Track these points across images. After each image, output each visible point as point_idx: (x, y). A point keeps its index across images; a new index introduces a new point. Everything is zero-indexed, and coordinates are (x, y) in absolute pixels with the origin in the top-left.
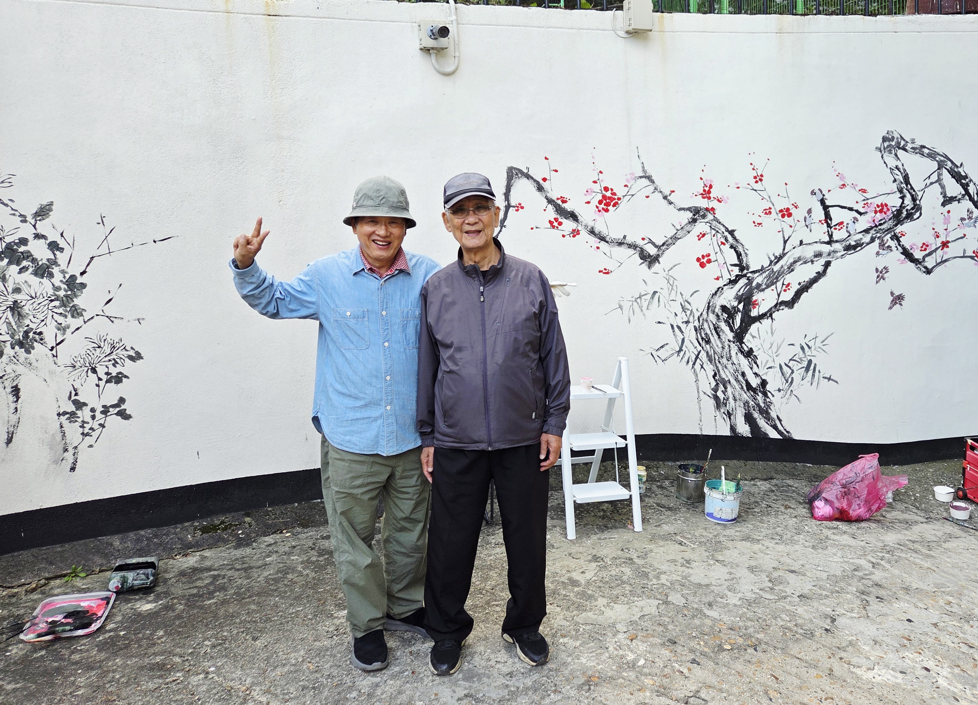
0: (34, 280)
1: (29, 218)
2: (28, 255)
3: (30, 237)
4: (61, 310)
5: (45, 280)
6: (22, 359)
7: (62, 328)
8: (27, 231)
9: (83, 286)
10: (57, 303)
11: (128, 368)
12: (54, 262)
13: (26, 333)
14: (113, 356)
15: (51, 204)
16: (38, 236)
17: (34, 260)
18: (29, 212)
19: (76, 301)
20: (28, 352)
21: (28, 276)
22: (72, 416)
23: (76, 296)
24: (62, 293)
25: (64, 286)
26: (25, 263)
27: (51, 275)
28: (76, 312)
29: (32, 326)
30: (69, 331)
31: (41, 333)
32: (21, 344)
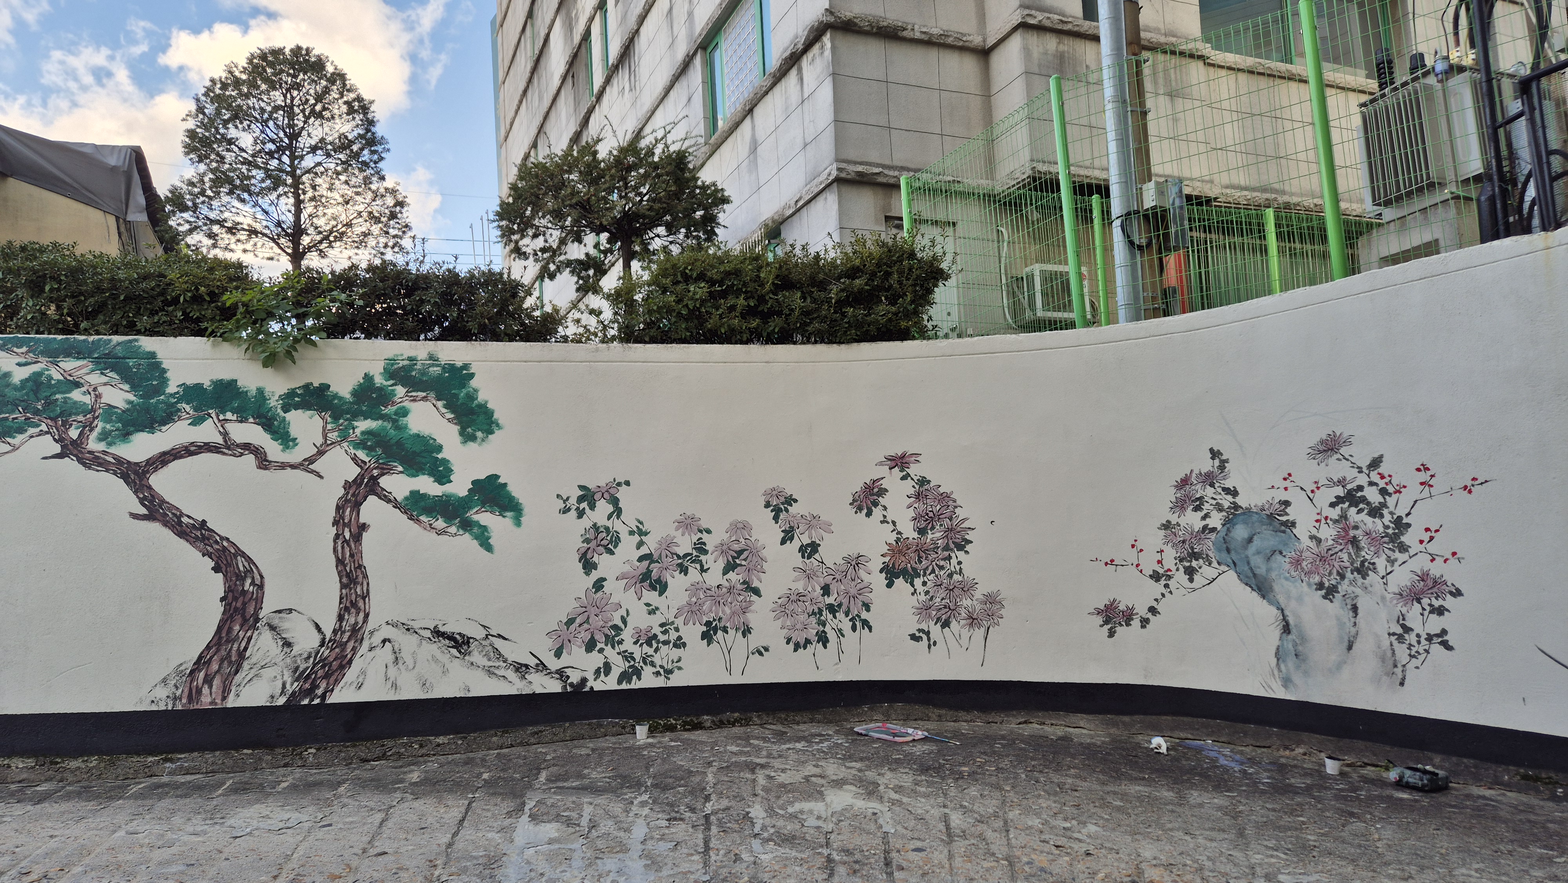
0: (1369, 520)
1: (1365, 470)
2: (1363, 499)
3: (1365, 484)
4: (1390, 546)
5: (1377, 520)
6: (1359, 584)
7: (1391, 561)
8: (1362, 480)
9: (1408, 525)
10: (1386, 539)
11: (1449, 602)
12: (1384, 505)
13: (1363, 562)
14: (1435, 590)
15: (1381, 456)
16: (1371, 484)
17: (1368, 504)
18: (1364, 463)
19: (1403, 539)
20: (1364, 578)
21: (1363, 516)
22: (1400, 638)
23: (1403, 534)
24: (1390, 531)
25: (1392, 525)
26: (1361, 506)
27: (1382, 516)
28: (1403, 548)
29: (1367, 557)
30: (1397, 564)
31: (1374, 564)
32: (1358, 571)
